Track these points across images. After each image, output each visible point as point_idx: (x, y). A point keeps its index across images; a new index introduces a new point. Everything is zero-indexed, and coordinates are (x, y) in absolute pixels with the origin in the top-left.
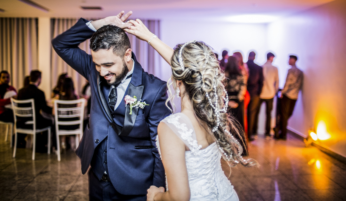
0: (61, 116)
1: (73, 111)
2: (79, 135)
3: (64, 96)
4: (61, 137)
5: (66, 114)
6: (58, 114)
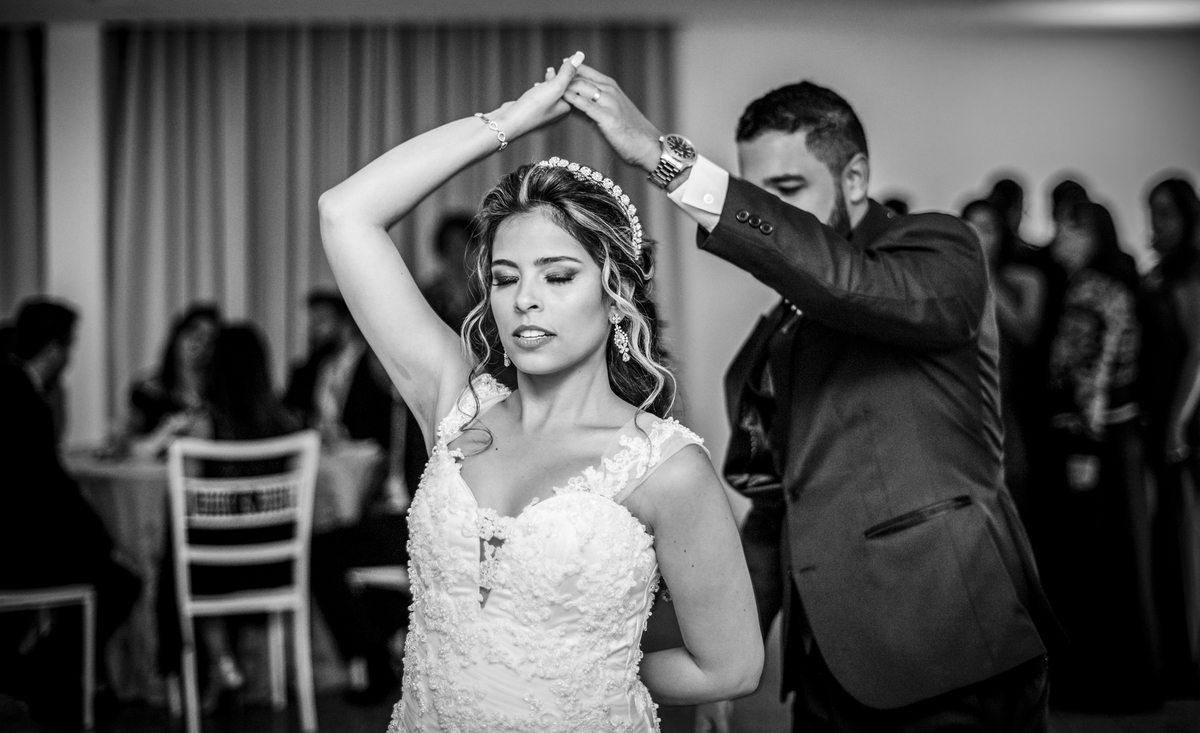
0: (203, 520)
1: (261, 494)
2: (288, 616)
4: (200, 621)
5: (224, 509)
6: (189, 513)
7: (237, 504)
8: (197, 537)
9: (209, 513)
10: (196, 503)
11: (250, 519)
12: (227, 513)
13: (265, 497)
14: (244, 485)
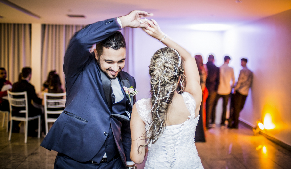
3: (53, 90)
4: (49, 124)
5: (53, 105)
6: (47, 105)
7: (55, 104)
8: (49, 109)
9: (51, 105)
10: (48, 103)
11: (57, 106)
12: (54, 105)
13: (60, 103)
14: (57, 101)
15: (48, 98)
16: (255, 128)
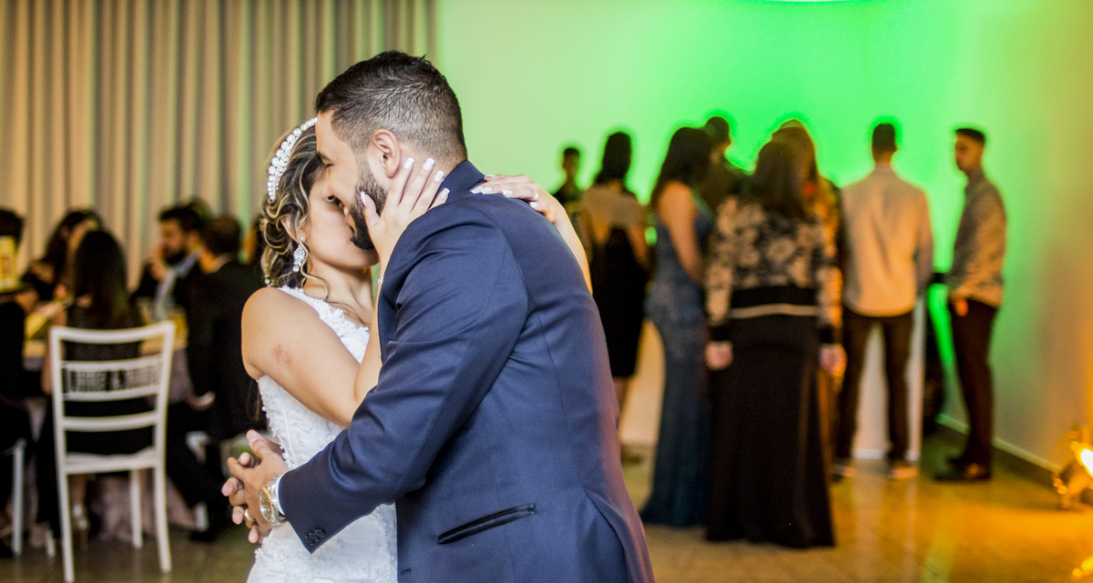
1: (127, 373)
6: (65, 390)
9: (84, 389)
10: (69, 380)
11: (118, 394)
13: (129, 376)
15: (72, 351)
16: (1066, 477)
